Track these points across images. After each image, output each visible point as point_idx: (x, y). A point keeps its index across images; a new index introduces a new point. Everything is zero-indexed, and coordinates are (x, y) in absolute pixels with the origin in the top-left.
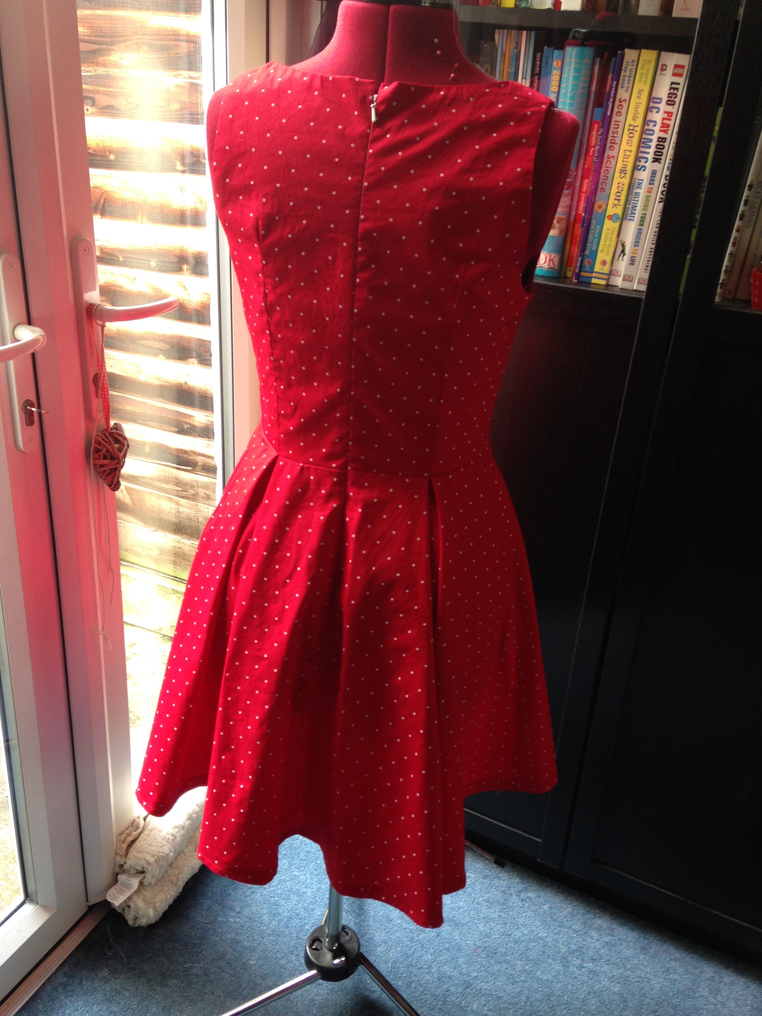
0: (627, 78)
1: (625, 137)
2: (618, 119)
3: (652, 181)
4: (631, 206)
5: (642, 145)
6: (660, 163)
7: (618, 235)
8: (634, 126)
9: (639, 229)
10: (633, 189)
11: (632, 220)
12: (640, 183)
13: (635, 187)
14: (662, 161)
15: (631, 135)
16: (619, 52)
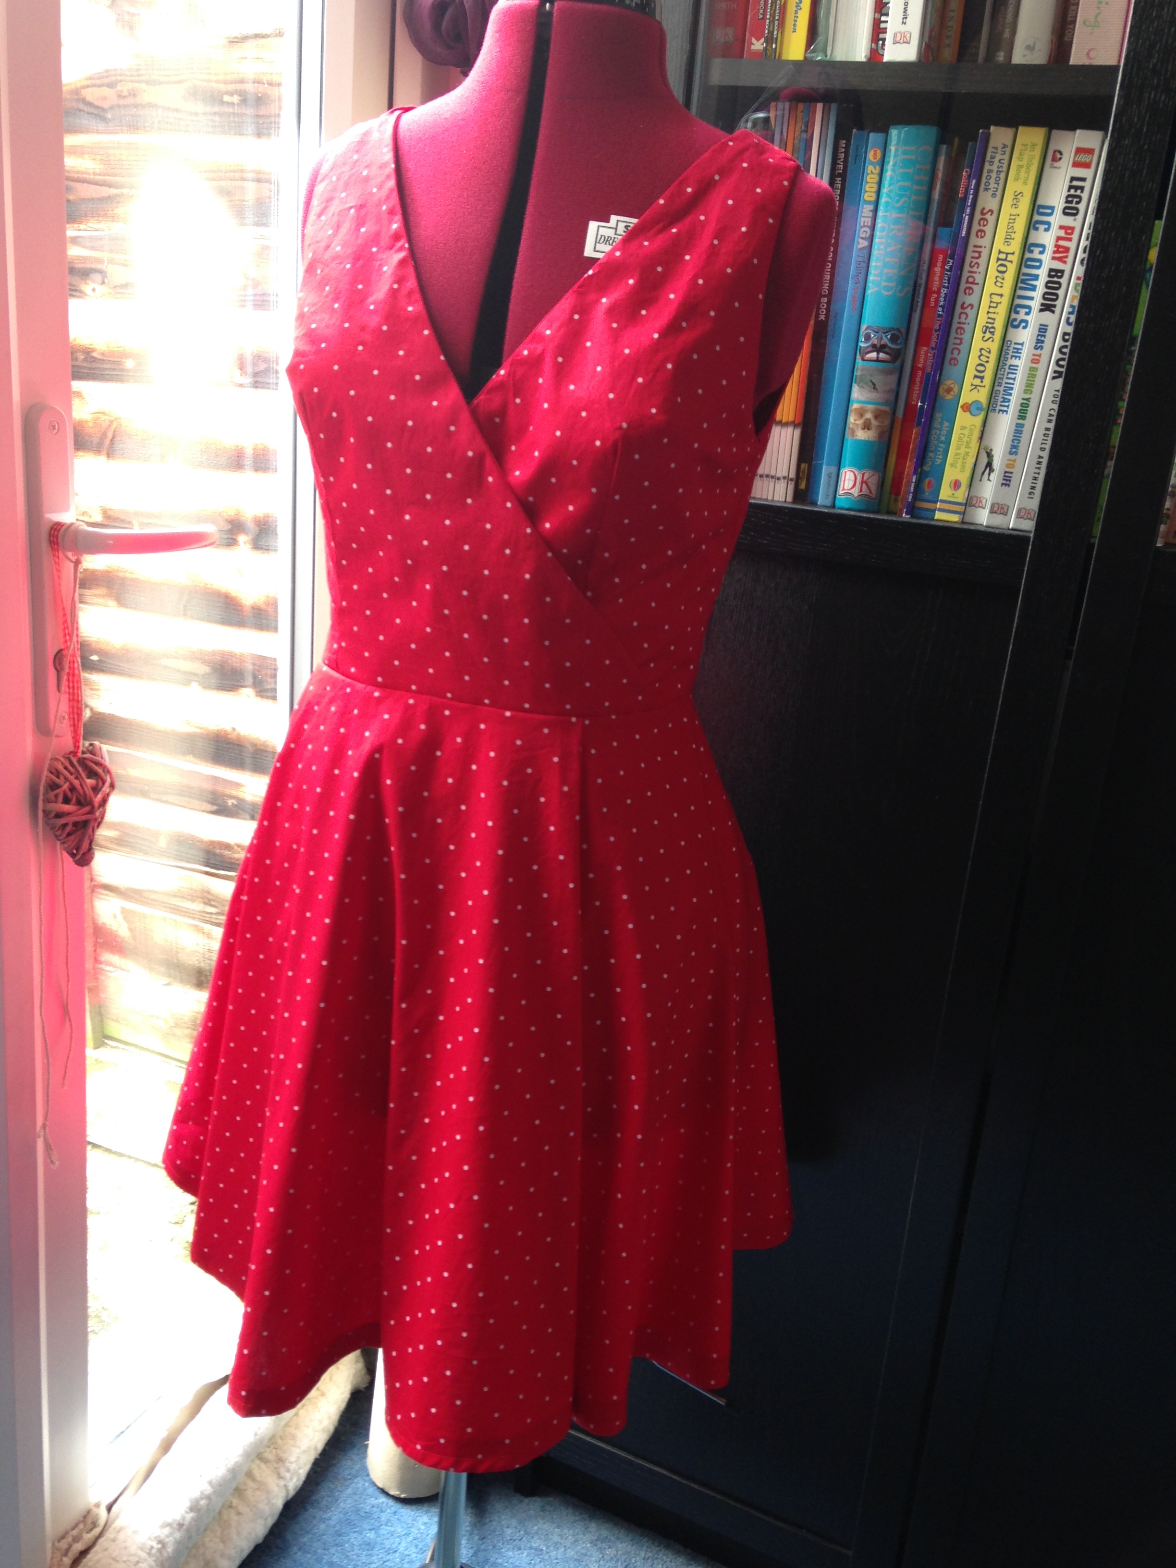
0: (994, 175)
1: (992, 272)
2: (980, 242)
3: (1039, 343)
4: (1001, 389)
5: (1020, 285)
6: (1053, 312)
7: (981, 438)
8: (1007, 254)
9: (1017, 424)
10: (1006, 359)
11: (1003, 411)
12: (1018, 349)
13: (1009, 356)
14: (1057, 310)
15: (1002, 269)
16: (981, 131)
